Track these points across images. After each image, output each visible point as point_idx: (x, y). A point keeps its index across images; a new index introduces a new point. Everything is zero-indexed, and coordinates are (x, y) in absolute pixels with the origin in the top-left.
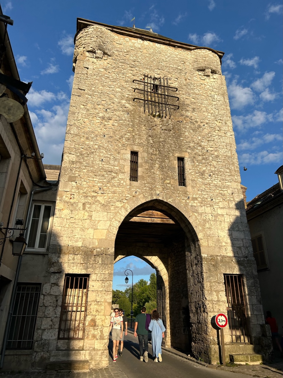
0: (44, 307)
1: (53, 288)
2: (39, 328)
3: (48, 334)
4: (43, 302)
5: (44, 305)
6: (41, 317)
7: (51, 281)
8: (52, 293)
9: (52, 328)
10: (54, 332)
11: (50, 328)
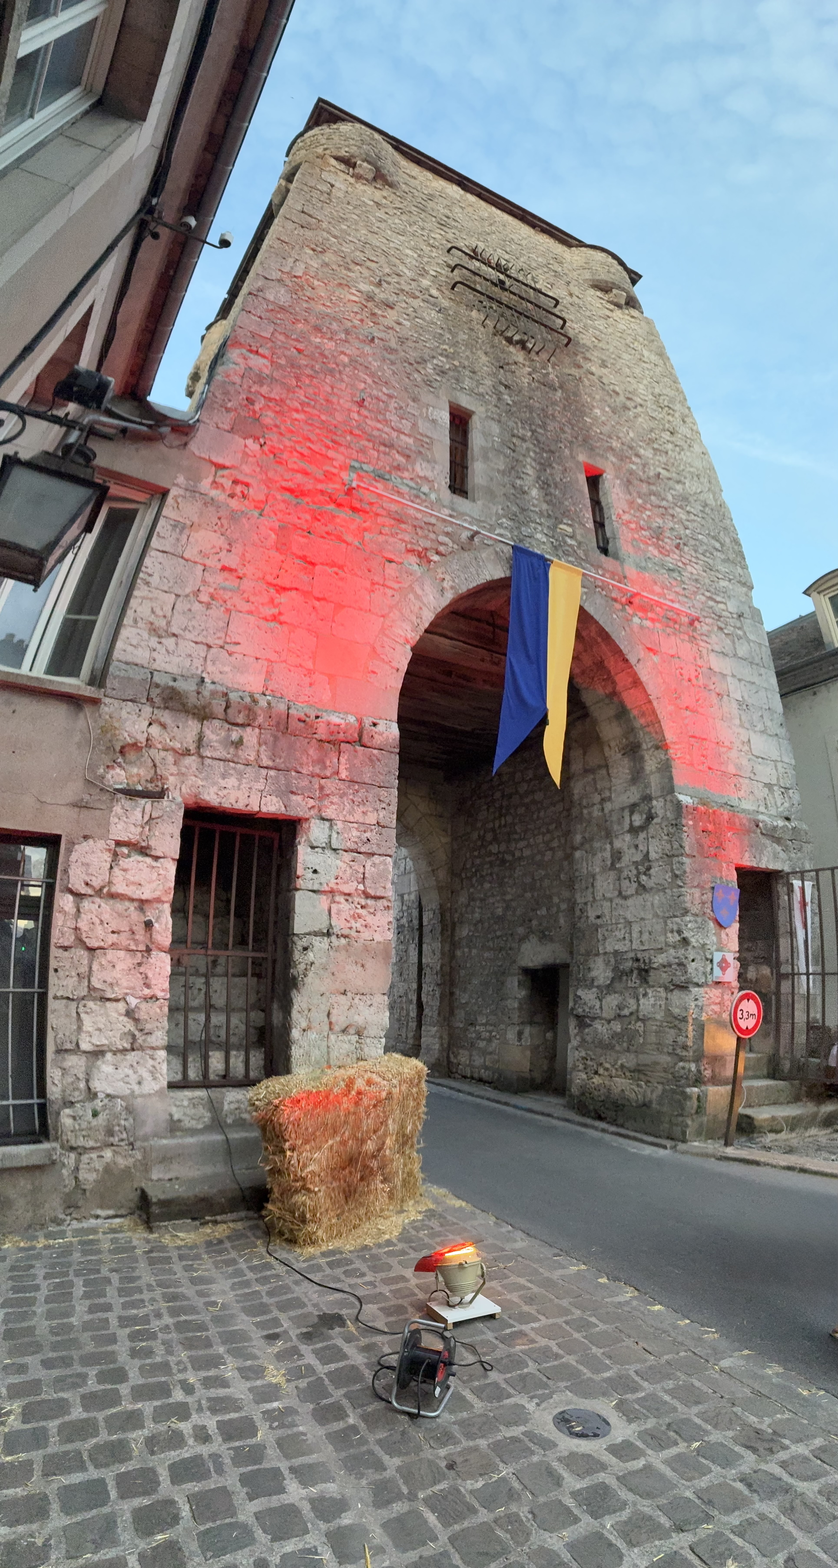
0: (84, 954)
1: (123, 863)
2: (68, 1046)
3: (121, 1073)
4: (76, 929)
5: (80, 942)
6: (73, 1000)
7: (113, 828)
8: (120, 888)
9: (136, 1046)
10: (151, 1062)
11: (127, 1046)
